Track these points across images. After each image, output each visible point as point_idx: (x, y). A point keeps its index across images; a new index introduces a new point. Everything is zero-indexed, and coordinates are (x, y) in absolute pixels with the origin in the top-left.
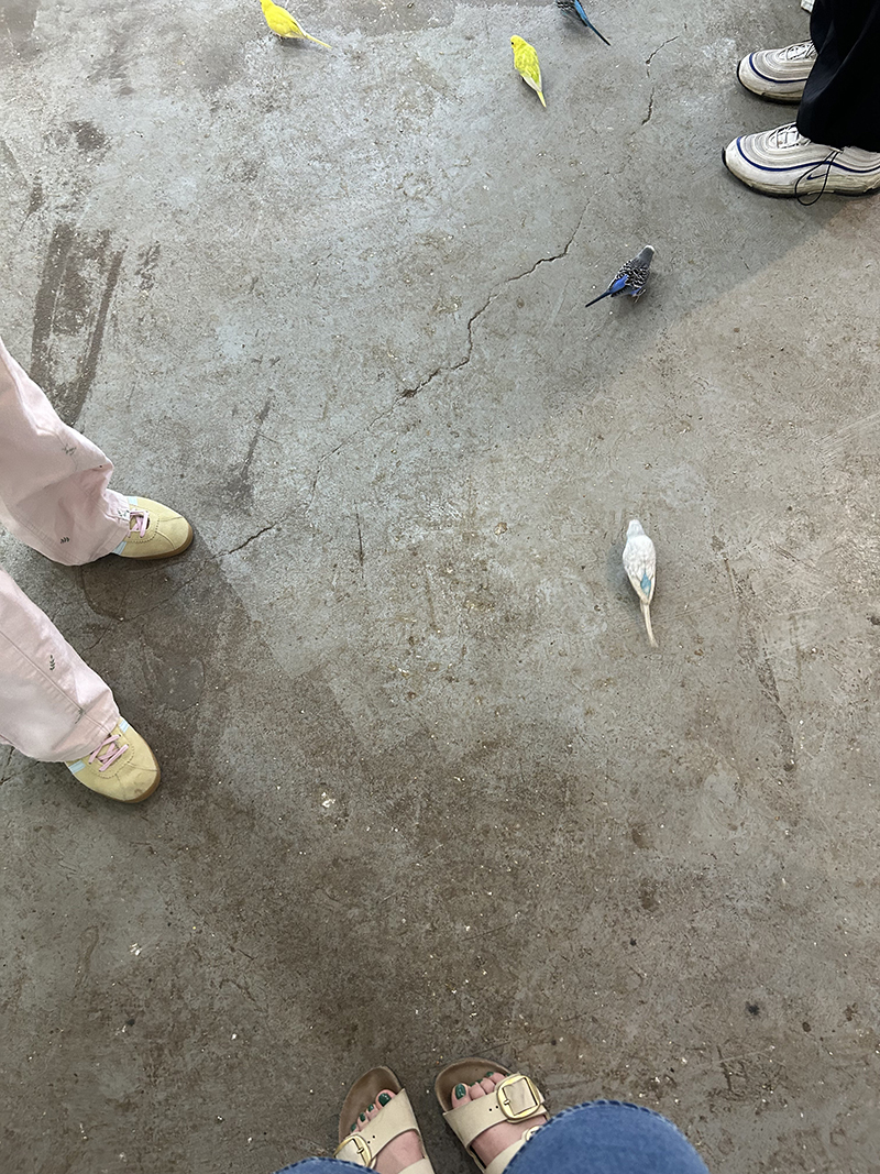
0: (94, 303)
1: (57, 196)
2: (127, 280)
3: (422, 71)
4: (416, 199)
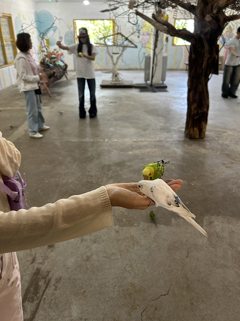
0: (40, 293)
1: (39, 260)
2: (50, 287)
3: (132, 237)
4: (129, 272)
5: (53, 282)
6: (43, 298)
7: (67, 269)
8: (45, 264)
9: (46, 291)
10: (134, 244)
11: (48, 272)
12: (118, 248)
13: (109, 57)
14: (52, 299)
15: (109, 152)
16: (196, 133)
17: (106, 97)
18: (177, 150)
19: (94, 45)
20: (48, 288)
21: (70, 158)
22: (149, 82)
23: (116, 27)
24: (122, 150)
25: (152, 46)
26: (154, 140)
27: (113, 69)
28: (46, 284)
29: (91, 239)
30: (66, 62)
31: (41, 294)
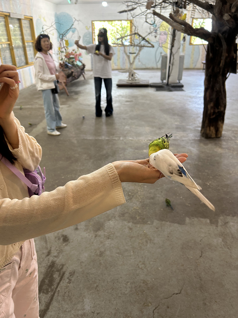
1: (54, 253)
2: (64, 280)
3: (145, 235)
4: (141, 269)
5: (67, 275)
6: (57, 290)
7: (81, 263)
8: (60, 258)
9: (60, 283)
10: (147, 242)
11: (63, 265)
12: (131, 245)
13: (126, 57)
14: (65, 292)
15: (124, 149)
16: (212, 132)
17: (122, 96)
18: (193, 149)
19: (112, 45)
20: (62, 281)
21: (86, 155)
22: (165, 81)
23: (134, 27)
24: (137, 148)
25: (169, 46)
27: (130, 68)
28: (60, 277)
29: (105, 235)
30: (83, 62)
31: (55, 286)
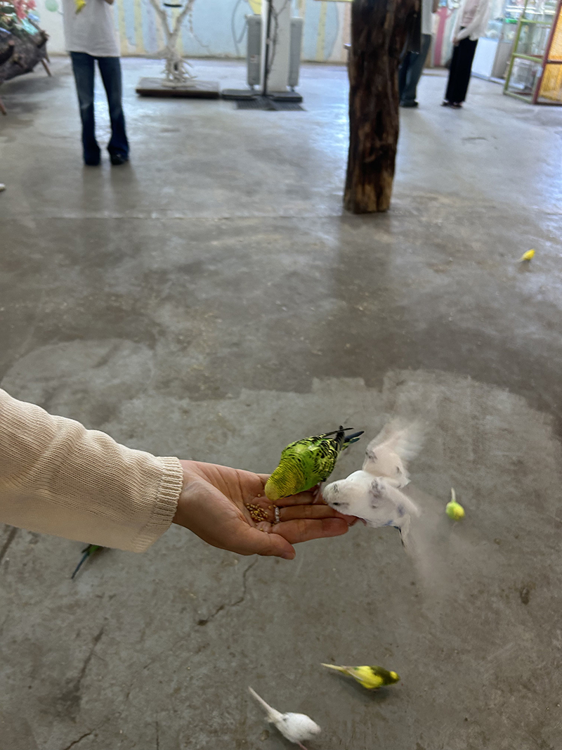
2: (21, 537)
3: (222, 422)
6: (3, 562)
10: (225, 435)
12: (188, 445)
13: (156, 16)
14: (25, 562)
15: (163, 241)
16: (369, 197)
17: (153, 119)
18: (326, 237)
20: (16, 540)
21: (61, 256)
22: (258, 88)
24: (195, 237)
26: (272, 215)
27: (167, 47)
